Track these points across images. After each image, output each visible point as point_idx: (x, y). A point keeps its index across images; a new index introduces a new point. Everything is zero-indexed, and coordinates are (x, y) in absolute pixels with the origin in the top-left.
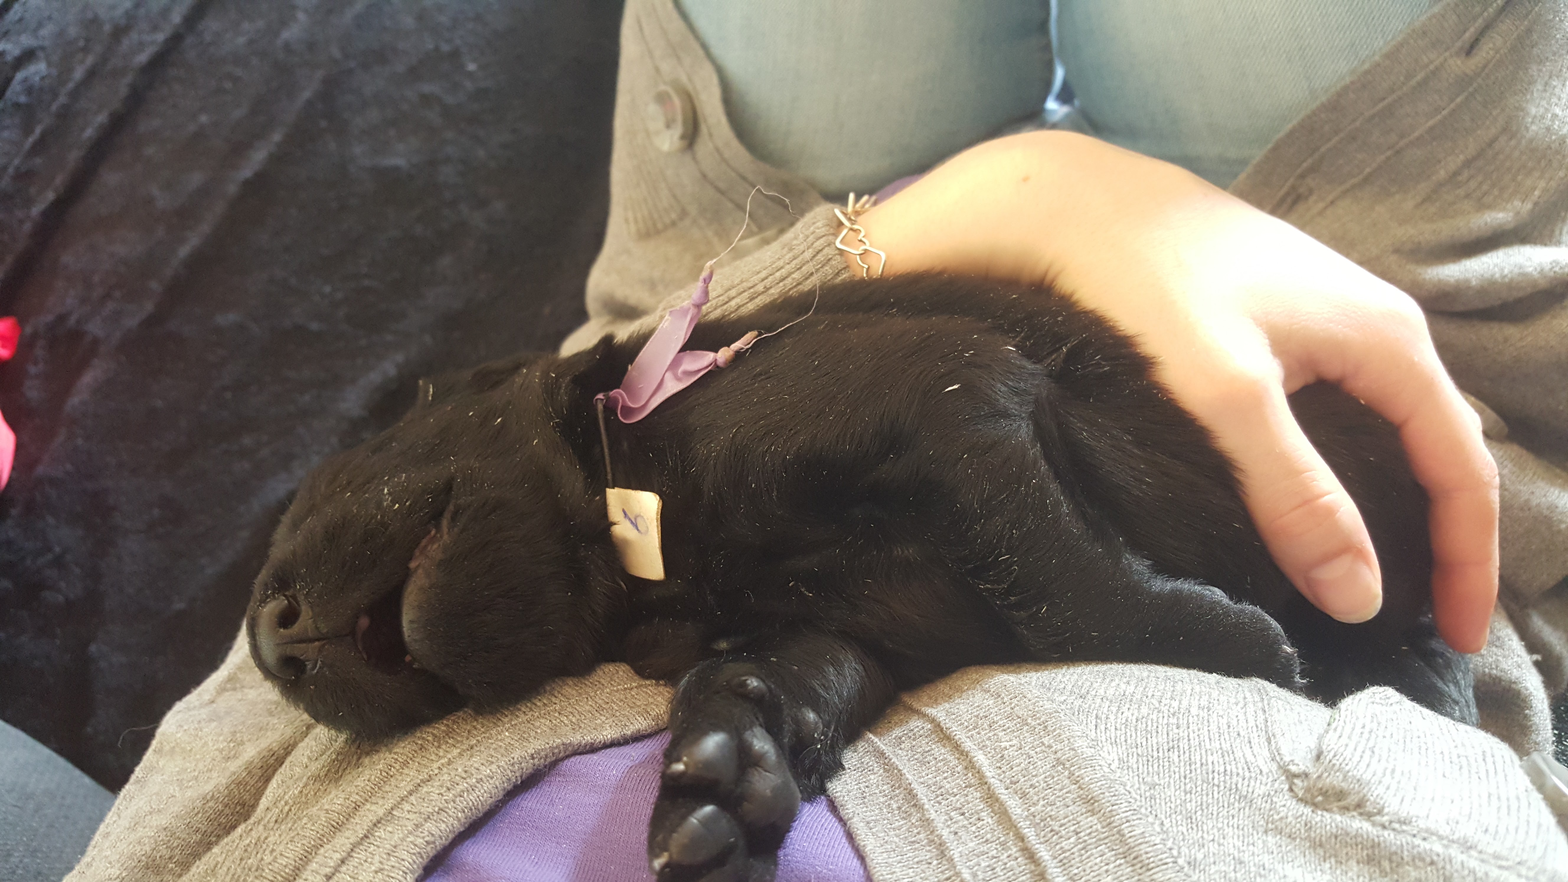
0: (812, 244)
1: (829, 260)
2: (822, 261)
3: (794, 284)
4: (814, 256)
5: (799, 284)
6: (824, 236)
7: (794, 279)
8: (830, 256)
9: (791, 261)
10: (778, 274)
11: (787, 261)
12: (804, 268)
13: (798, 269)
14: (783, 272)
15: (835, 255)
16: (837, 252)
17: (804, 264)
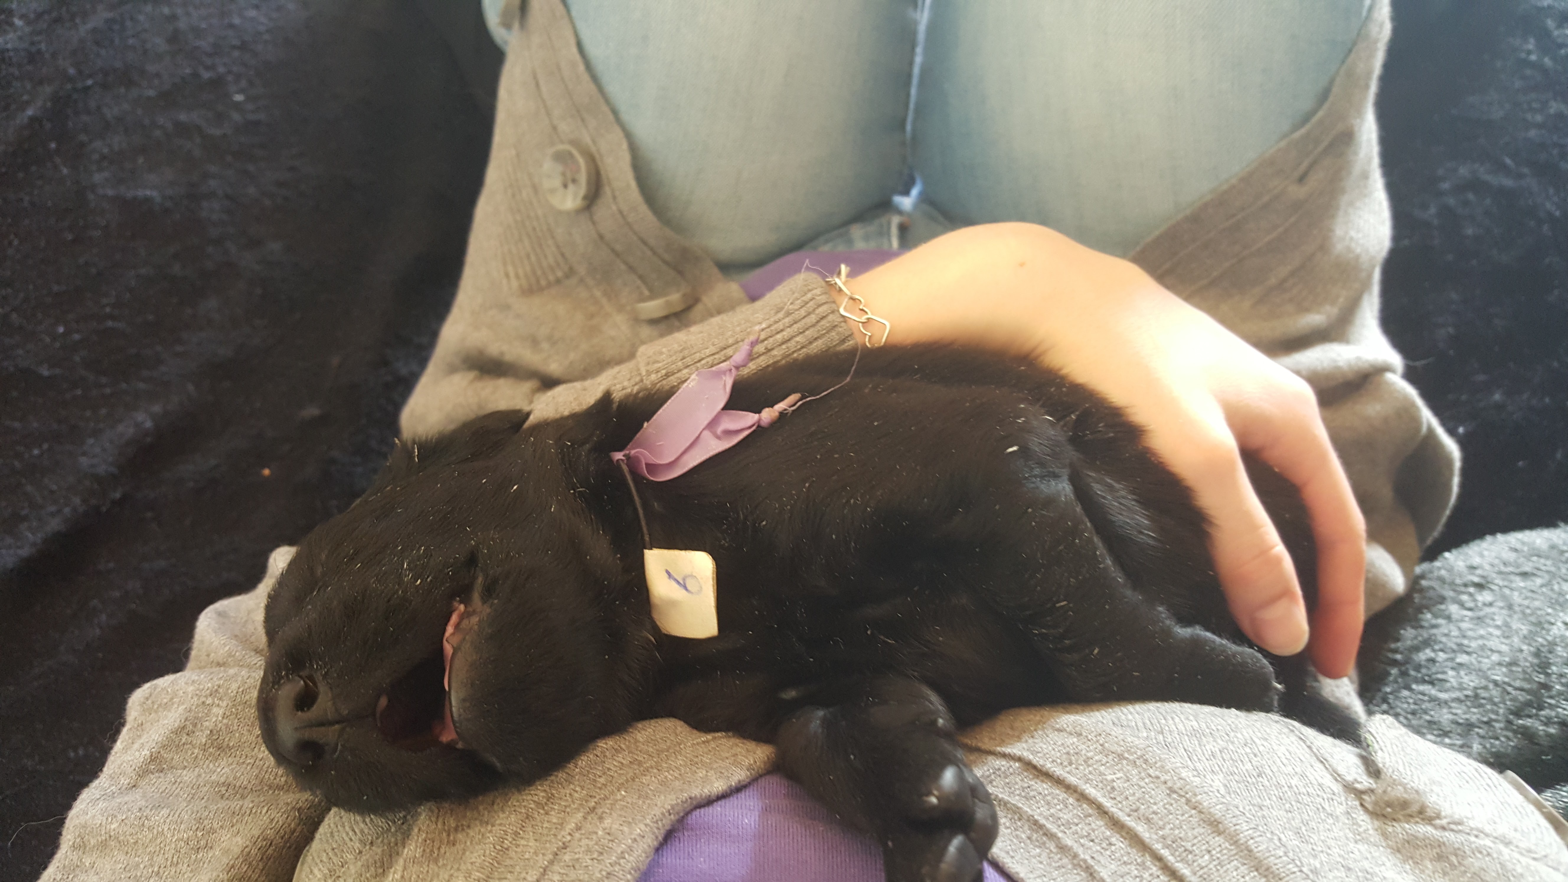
0: (814, 310)
1: (836, 326)
2: (827, 327)
3: (799, 347)
4: (818, 322)
5: (802, 348)
6: (825, 303)
7: (797, 342)
8: (836, 323)
9: (792, 325)
10: (779, 336)
11: (787, 325)
12: (807, 332)
13: (801, 333)
14: (786, 334)
15: (841, 322)
16: (842, 319)
17: (807, 329)
